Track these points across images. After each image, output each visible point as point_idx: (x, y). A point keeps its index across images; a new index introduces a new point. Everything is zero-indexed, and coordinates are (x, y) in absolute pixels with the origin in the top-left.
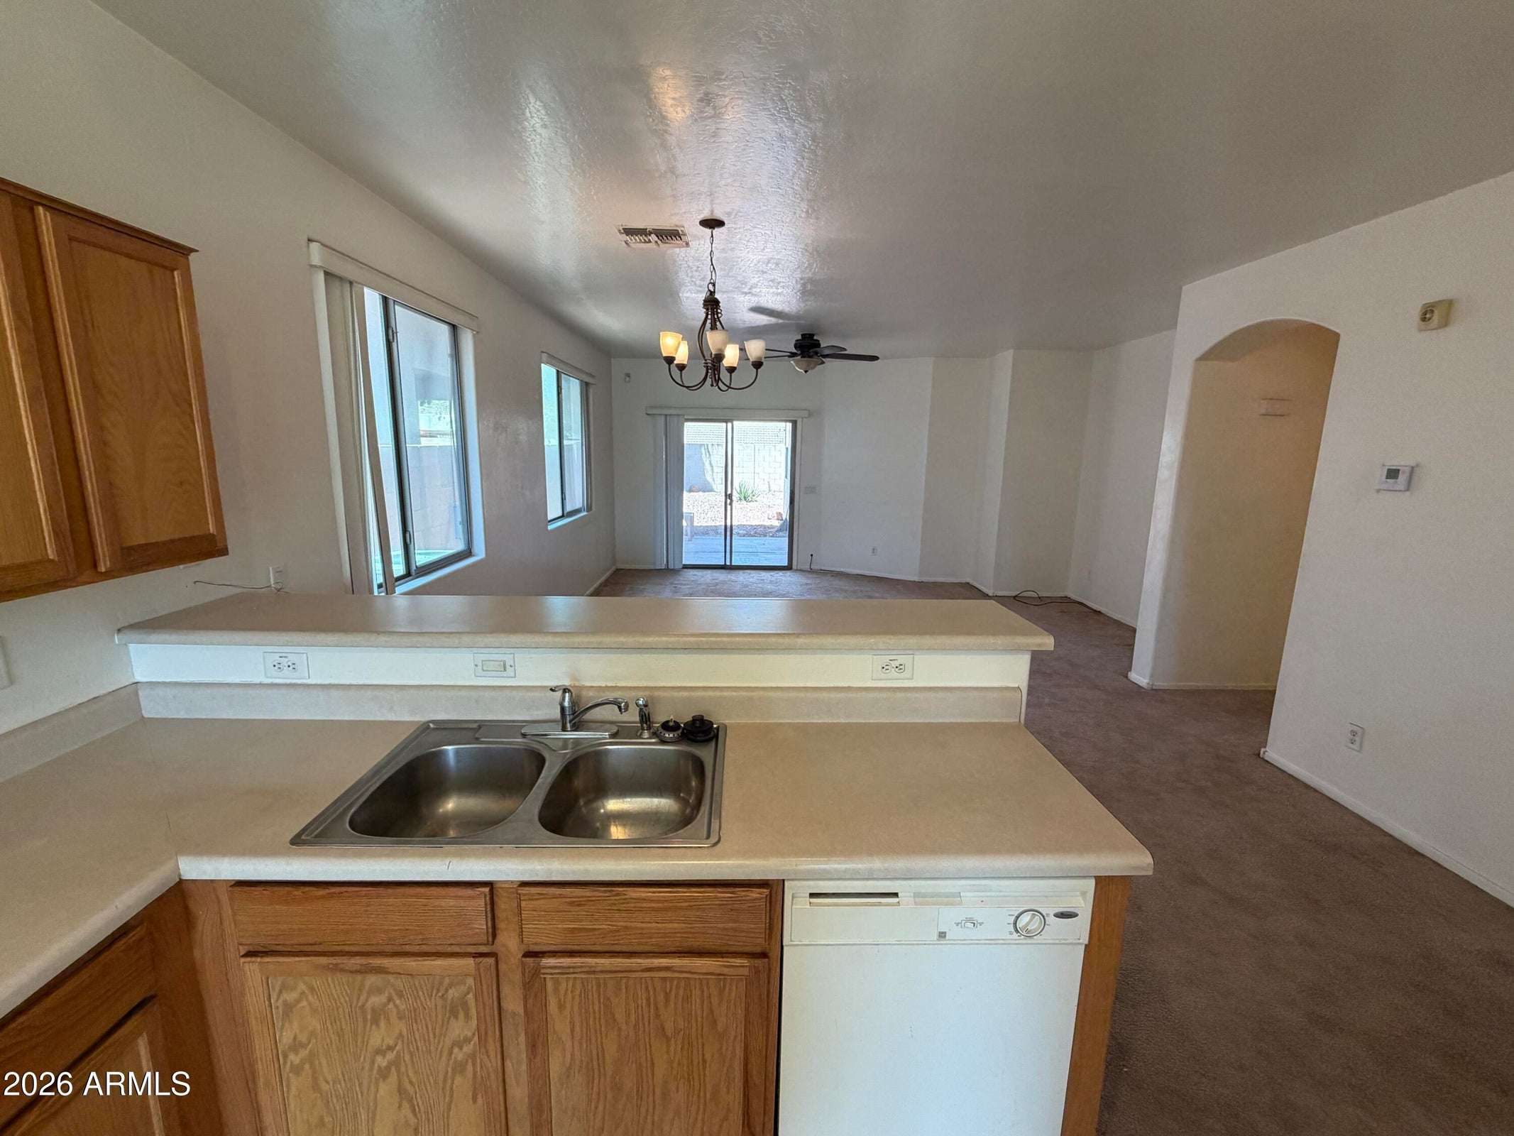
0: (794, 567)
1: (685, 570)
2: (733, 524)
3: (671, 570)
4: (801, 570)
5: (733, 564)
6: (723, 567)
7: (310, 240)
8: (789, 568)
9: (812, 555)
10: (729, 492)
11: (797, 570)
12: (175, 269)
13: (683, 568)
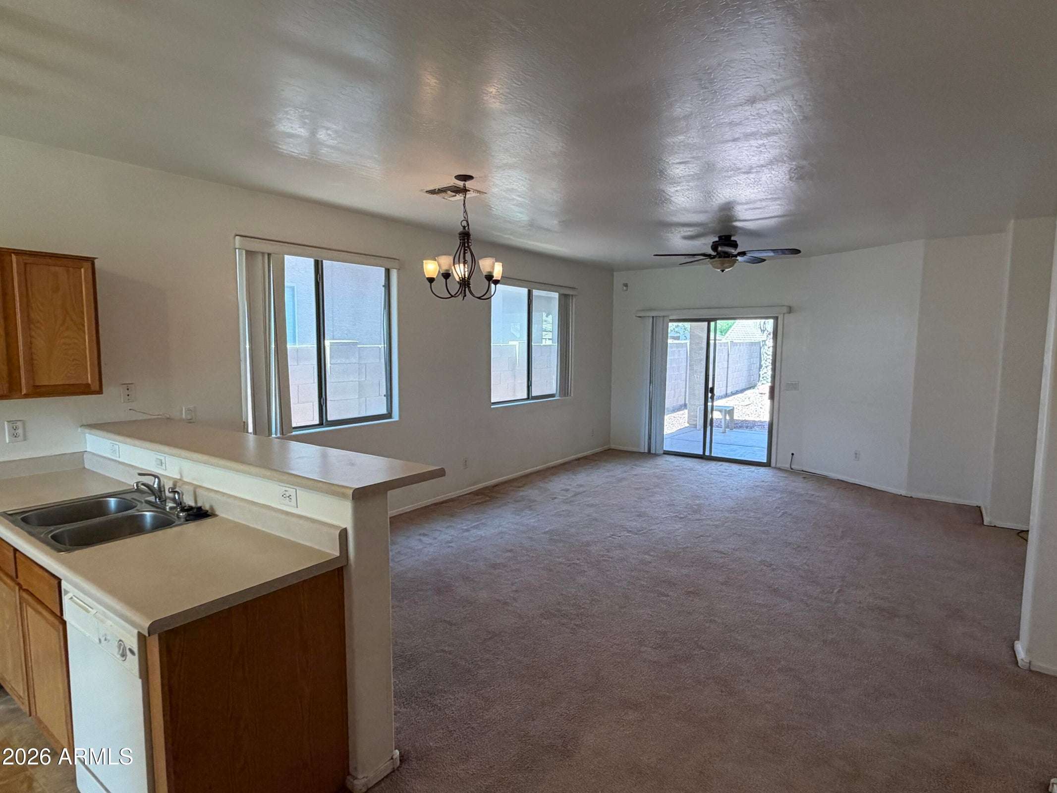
0: (773, 464)
1: (666, 456)
2: (714, 417)
3: (653, 454)
4: (780, 469)
5: (713, 455)
6: (702, 457)
7: (237, 235)
8: (767, 465)
9: (793, 454)
10: (710, 385)
11: (775, 468)
12: (82, 268)
13: (664, 454)
